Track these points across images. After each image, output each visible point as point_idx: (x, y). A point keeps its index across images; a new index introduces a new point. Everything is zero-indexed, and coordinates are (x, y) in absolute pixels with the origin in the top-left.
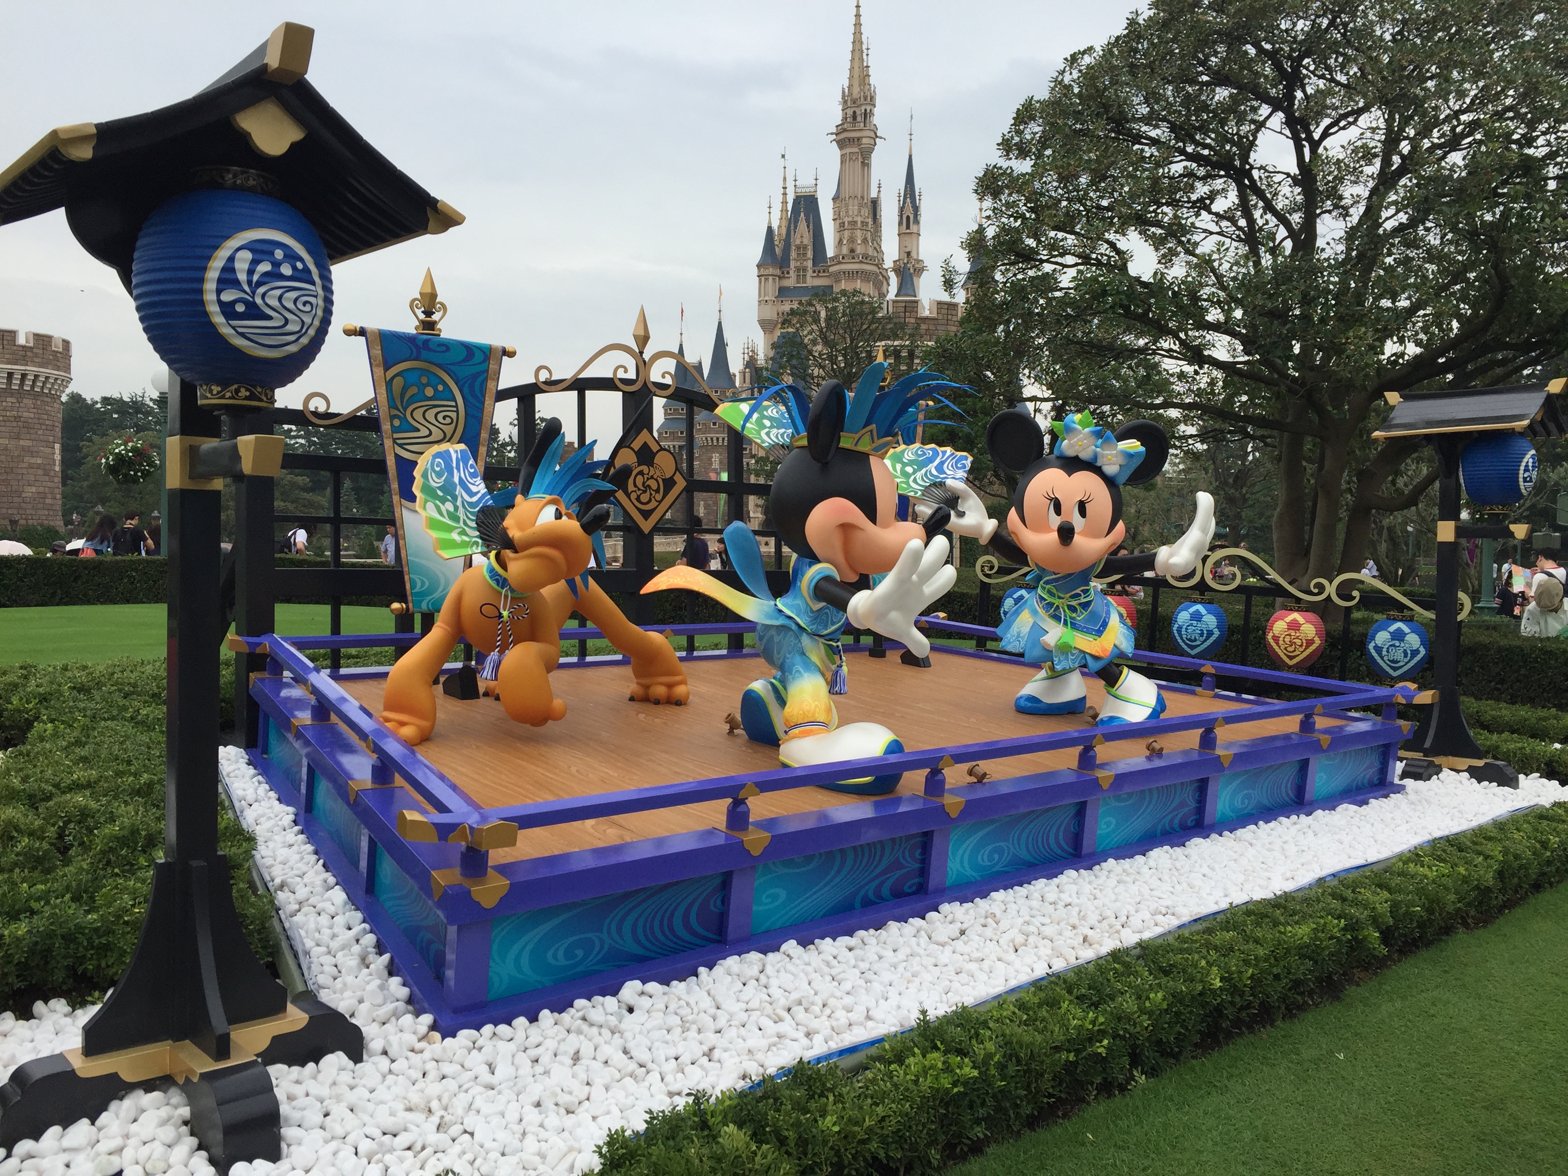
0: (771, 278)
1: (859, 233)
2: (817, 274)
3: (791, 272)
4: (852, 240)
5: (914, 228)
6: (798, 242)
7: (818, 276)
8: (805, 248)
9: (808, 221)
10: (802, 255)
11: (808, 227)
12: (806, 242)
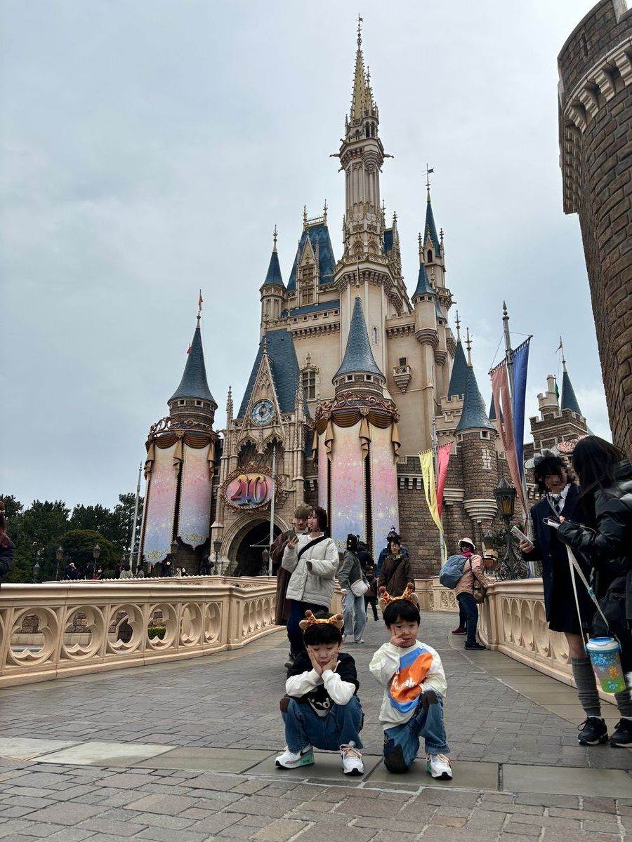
0: (272, 299)
1: (365, 237)
2: (324, 291)
3: (297, 294)
4: (358, 245)
5: (436, 260)
6: (304, 264)
7: (325, 293)
8: (311, 267)
9: (314, 243)
10: (308, 276)
11: (314, 248)
12: (311, 261)
